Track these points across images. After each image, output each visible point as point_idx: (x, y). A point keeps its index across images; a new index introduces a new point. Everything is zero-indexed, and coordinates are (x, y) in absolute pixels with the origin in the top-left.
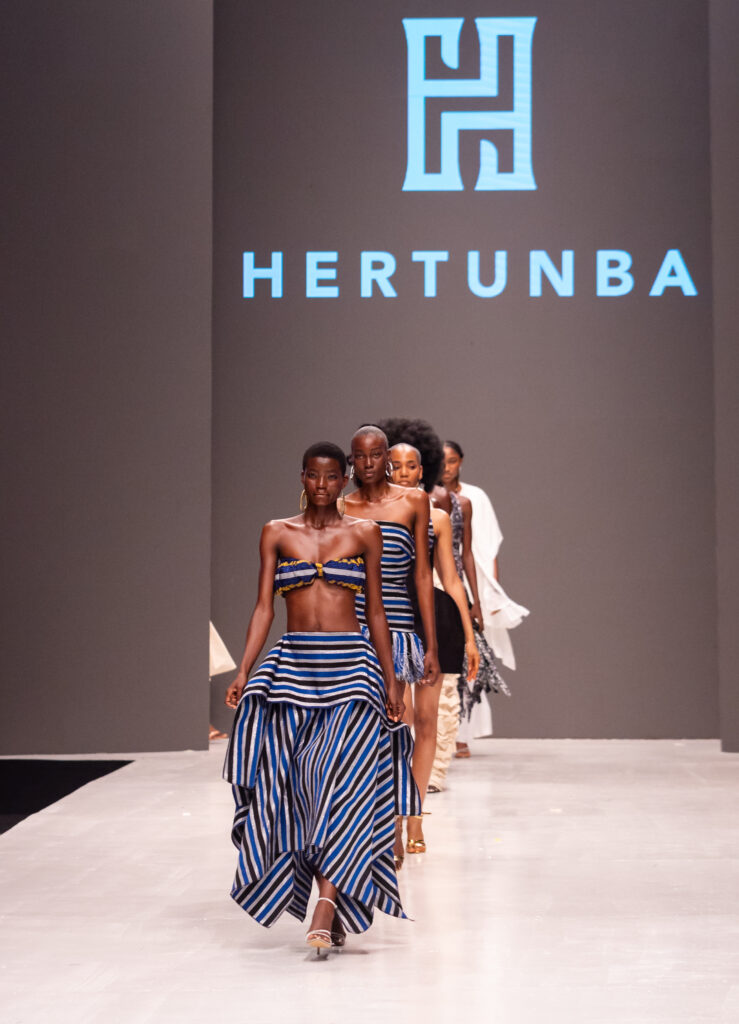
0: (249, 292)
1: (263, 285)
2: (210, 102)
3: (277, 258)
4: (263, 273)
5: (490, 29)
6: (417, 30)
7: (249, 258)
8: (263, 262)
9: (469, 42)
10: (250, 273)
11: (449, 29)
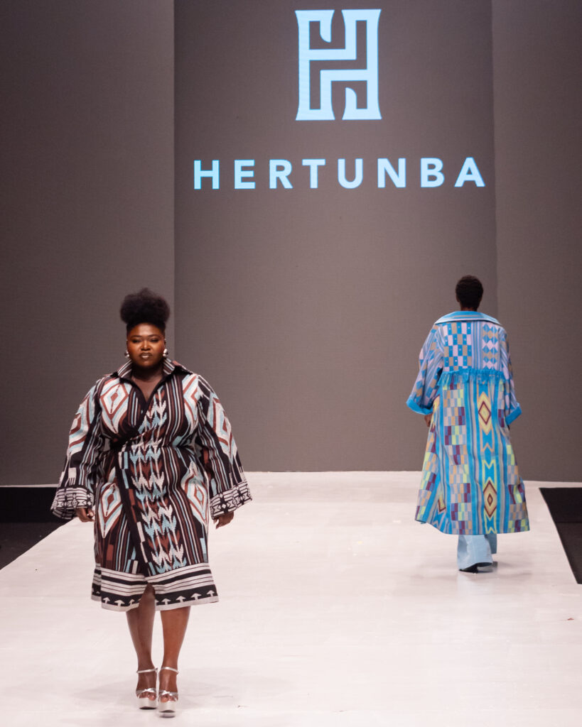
0: (198, 185)
1: (207, 181)
2: (172, 65)
3: (216, 164)
4: (207, 174)
5: (351, 17)
6: (304, 18)
7: (197, 164)
8: (207, 166)
9: (338, 25)
10: (199, 173)
11: (325, 17)
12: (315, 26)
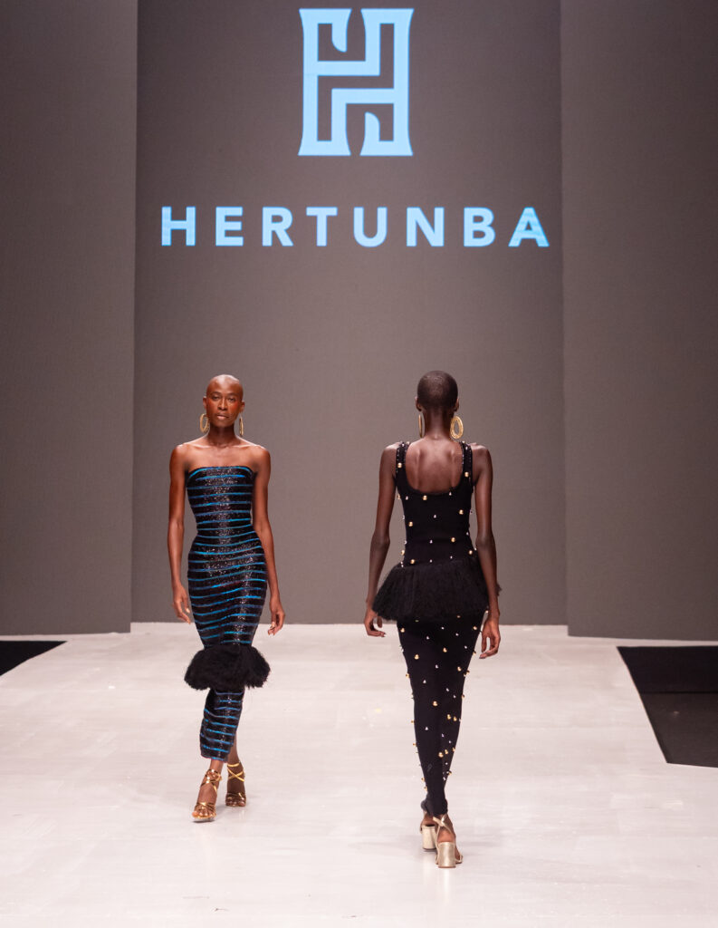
0: (166, 240)
1: (179, 235)
2: (135, 78)
3: (191, 212)
4: (179, 225)
5: (373, 19)
6: (311, 19)
7: (166, 212)
8: (179, 215)
9: (356, 30)
10: (168, 225)
11: (339, 19)
12: (325, 31)
